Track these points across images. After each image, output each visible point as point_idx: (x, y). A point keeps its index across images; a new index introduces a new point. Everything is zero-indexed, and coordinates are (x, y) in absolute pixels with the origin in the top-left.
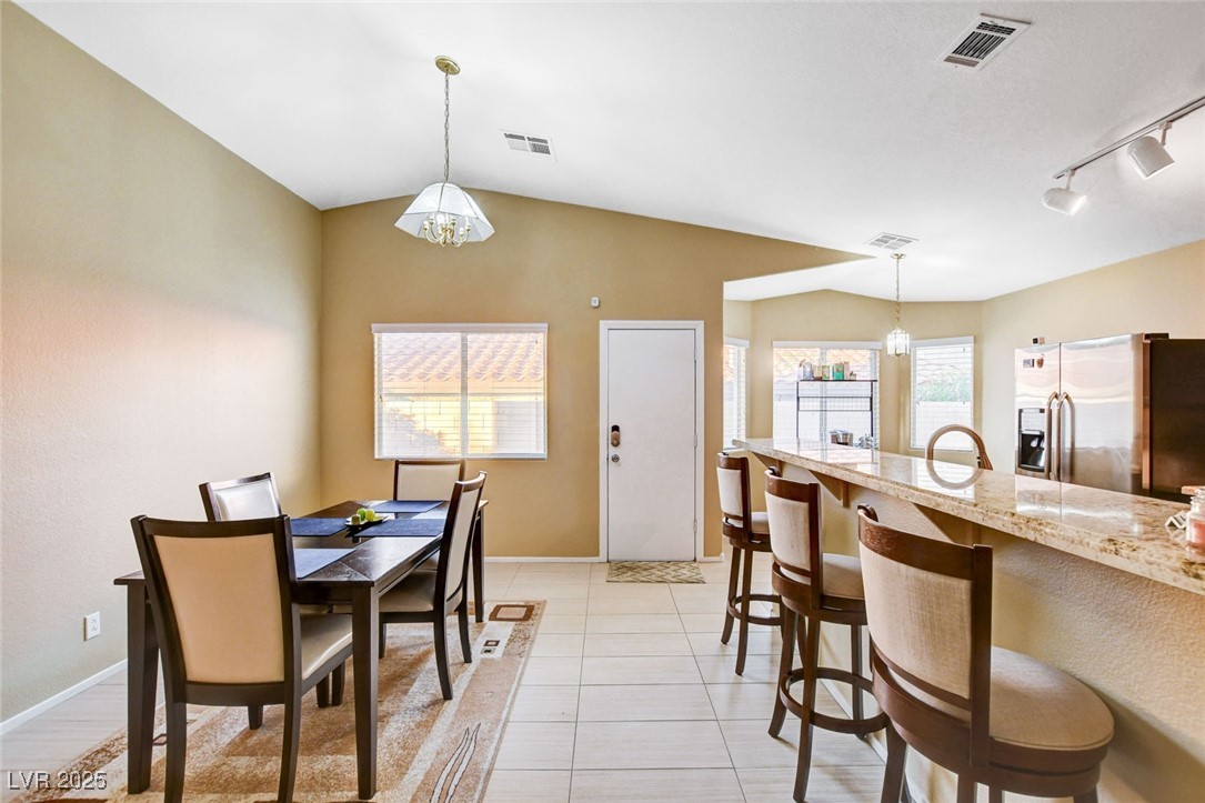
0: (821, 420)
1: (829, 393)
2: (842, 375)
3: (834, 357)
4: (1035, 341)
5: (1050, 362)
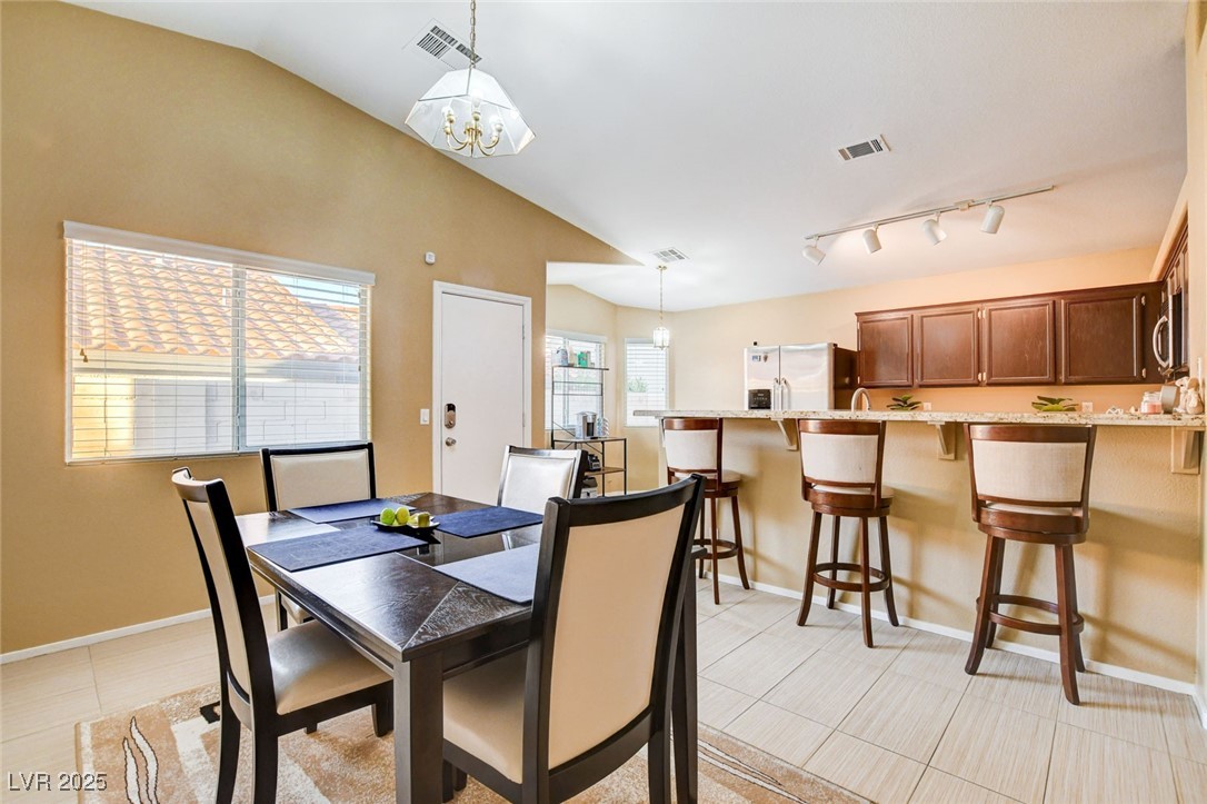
1: (574, 380)
4: (755, 344)
5: (773, 358)
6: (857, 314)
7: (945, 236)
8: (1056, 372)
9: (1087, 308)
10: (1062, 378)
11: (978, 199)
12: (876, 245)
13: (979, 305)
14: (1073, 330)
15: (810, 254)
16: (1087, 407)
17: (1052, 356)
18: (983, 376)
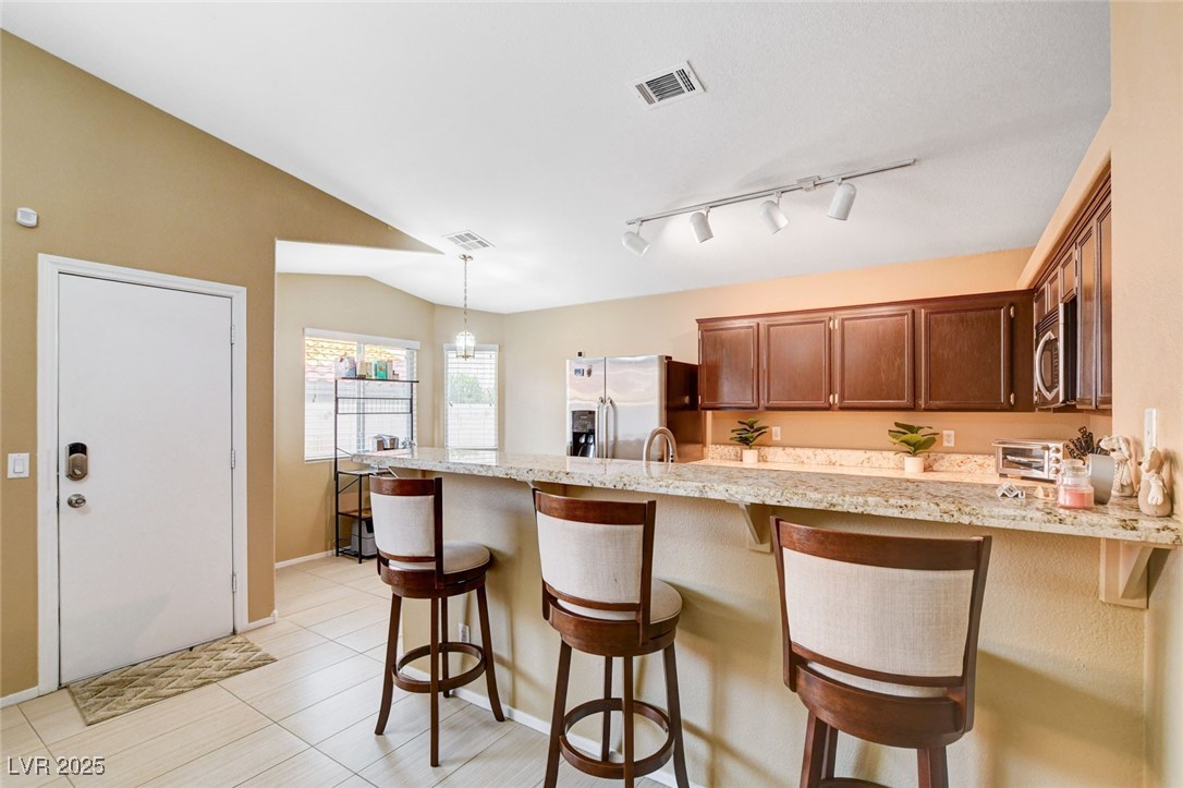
0: (359, 424)
1: (368, 394)
2: (384, 374)
3: (372, 355)
4: (580, 354)
5: (597, 373)
6: (699, 321)
7: (786, 222)
8: (915, 395)
9: (950, 320)
10: (922, 403)
11: (825, 176)
12: (706, 233)
13: (831, 314)
14: (934, 343)
15: (629, 242)
16: (949, 436)
17: (911, 375)
18: (835, 399)
